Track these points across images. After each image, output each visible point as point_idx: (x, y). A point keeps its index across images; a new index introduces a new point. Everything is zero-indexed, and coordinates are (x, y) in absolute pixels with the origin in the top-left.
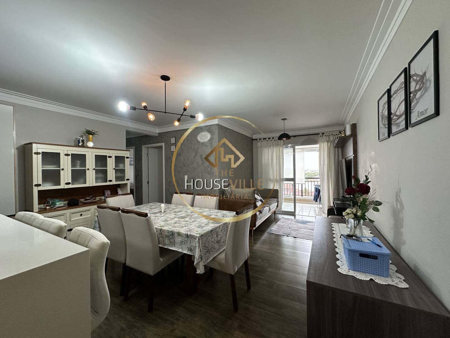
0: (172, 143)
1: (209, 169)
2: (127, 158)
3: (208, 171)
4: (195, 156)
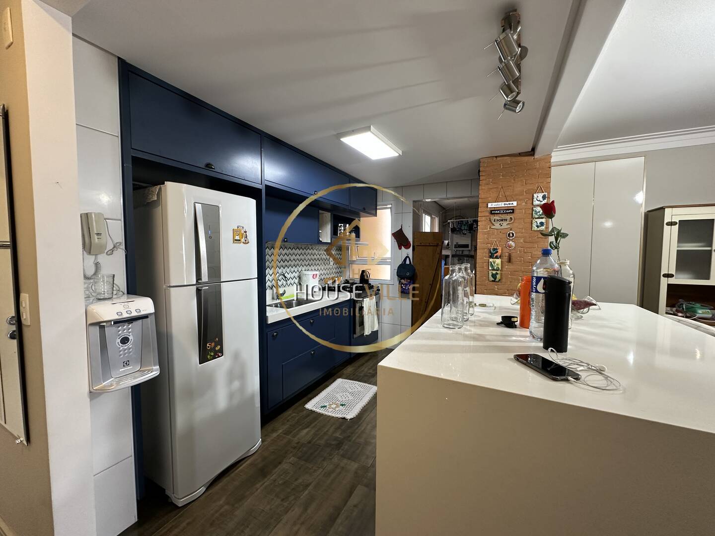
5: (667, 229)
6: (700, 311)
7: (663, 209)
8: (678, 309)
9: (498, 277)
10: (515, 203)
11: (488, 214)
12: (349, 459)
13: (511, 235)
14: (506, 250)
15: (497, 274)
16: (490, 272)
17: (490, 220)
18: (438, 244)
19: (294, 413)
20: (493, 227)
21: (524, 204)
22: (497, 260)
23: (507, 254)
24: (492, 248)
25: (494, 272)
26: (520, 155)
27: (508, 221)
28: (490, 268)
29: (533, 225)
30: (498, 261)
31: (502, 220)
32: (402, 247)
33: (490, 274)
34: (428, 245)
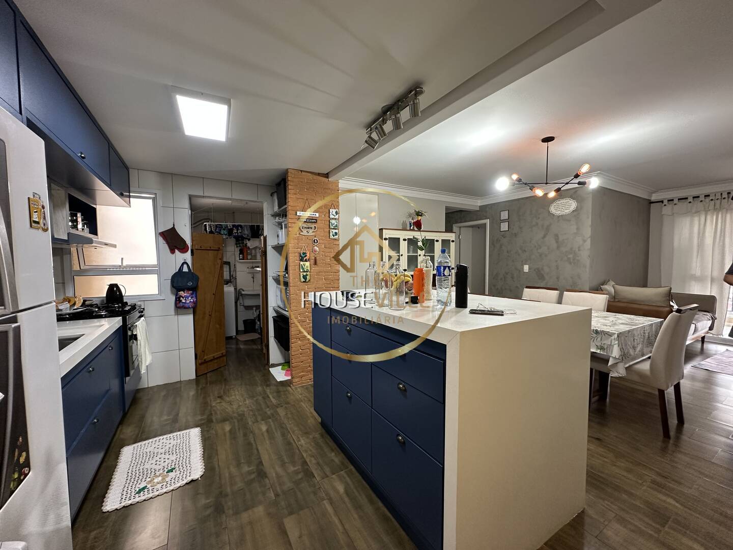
0: (502, 218)
1: (571, 256)
2: (453, 241)
3: (569, 259)
4: (544, 237)
5: (384, 242)
7: (383, 229)
9: (308, 277)
10: (317, 215)
11: (297, 221)
13: (316, 241)
14: (313, 255)
15: (307, 275)
16: (301, 274)
20: (302, 233)
21: (323, 216)
23: (313, 258)
24: (302, 252)
25: (305, 274)
26: (319, 174)
27: (313, 229)
28: (301, 271)
29: (330, 234)
30: (307, 264)
31: (308, 228)
32: (176, 250)
33: (302, 276)
34: (209, 249)
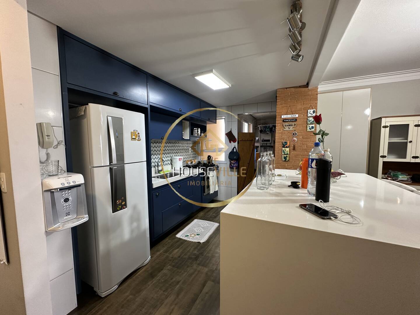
5: (383, 130)
6: (400, 177)
7: (381, 118)
8: (389, 175)
9: (288, 158)
10: (297, 116)
11: (281, 122)
12: (203, 266)
13: (295, 134)
14: (292, 143)
15: (287, 157)
16: (283, 156)
17: (283, 126)
18: (252, 140)
19: (170, 240)
20: (285, 129)
21: (302, 116)
22: (286, 149)
23: (293, 145)
24: (284, 141)
25: (285, 156)
26: (300, 87)
27: (293, 126)
28: (283, 154)
29: (308, 128)
30: (288, 149)
31: (290, 125)
32: (232, 141)
33: (283, 157)
34: (247, 140)
